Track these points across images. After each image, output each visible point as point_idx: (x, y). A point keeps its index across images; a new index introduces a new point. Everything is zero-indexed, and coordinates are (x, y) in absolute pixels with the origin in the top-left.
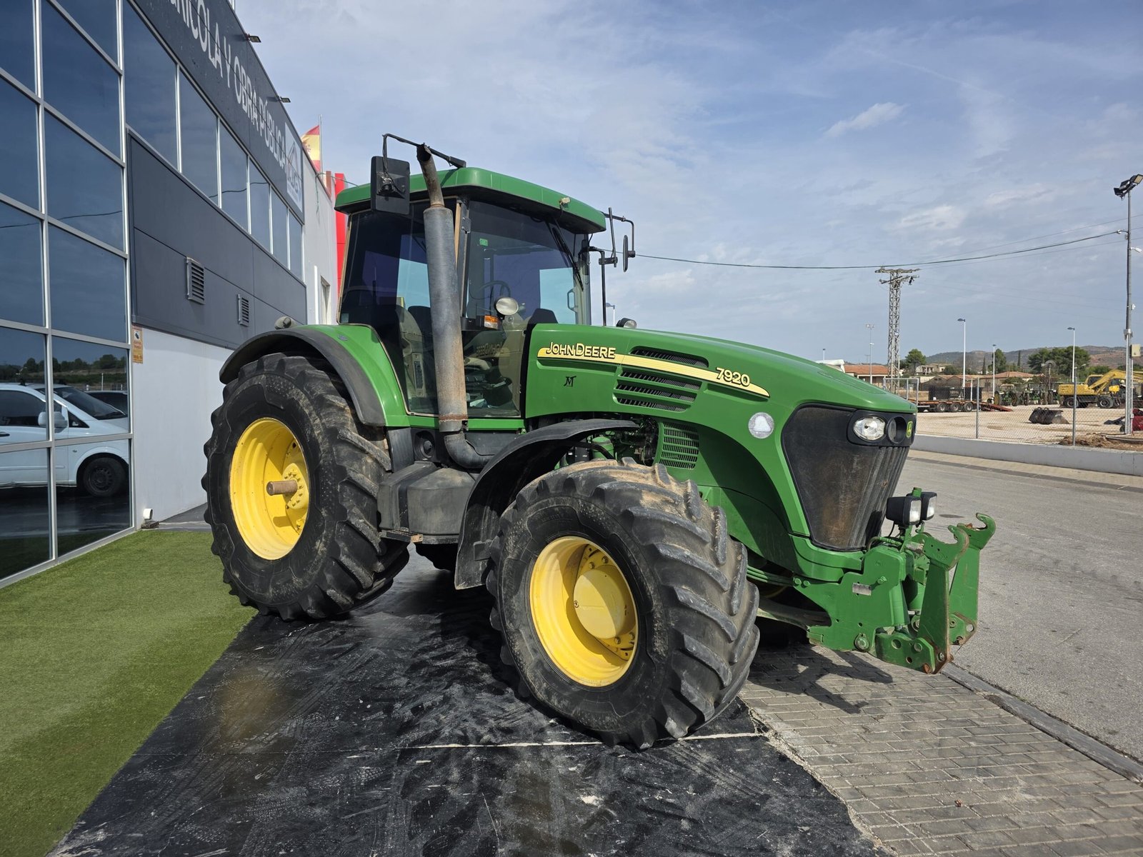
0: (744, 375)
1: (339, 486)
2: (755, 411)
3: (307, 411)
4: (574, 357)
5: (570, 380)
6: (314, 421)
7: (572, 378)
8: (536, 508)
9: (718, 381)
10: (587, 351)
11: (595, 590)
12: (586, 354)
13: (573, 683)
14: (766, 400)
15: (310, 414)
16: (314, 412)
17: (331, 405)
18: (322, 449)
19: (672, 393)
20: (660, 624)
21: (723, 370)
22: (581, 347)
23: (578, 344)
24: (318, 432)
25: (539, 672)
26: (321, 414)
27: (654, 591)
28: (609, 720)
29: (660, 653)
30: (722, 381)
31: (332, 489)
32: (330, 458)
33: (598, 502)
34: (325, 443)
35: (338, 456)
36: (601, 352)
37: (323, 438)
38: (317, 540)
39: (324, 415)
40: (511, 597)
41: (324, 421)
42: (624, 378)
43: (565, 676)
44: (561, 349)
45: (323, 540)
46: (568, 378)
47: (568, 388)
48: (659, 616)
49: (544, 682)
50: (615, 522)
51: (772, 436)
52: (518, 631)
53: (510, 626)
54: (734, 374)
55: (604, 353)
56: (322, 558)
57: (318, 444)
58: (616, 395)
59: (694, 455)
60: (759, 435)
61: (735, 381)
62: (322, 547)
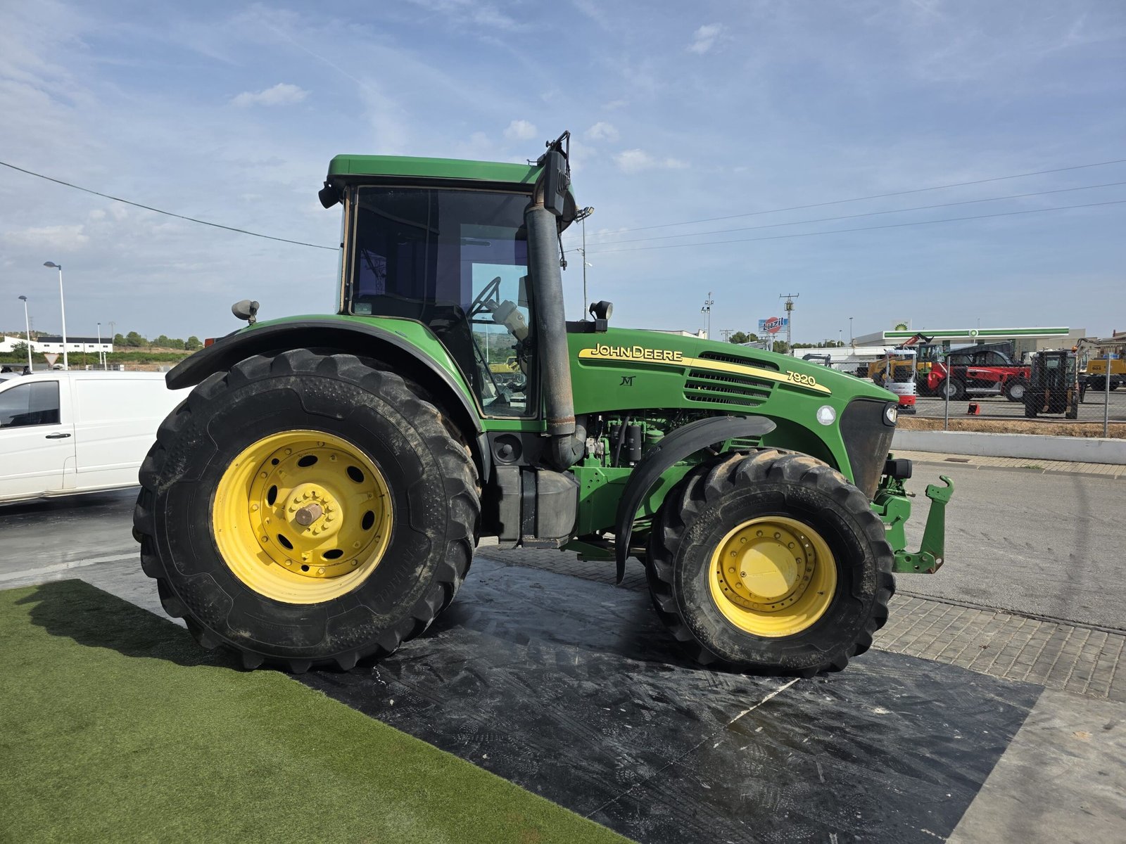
0: (810, 378)
1: (451, 502)
2: (822, 404)
3: (393, 420)
4: (631, 359)
5: (627, 380)
6: (407, 431)
7: (631, 378)
8: (734, 497)
9: (788, 381)
10: (646, 353)
11: (766, 558)
12: (646, 356)
13: (761, 639)
14: (829, 396)
15: (399, 423)
16: (403, 421)
17: (426, 412)
18: (423, 462)
19: (745, 391)
20: (871, 571)
21: (792, 373)
22: (640, 350)
23: (634, 347)
24: (415, 443)
25: (726, 639)
26: (416, 423)
27: (866, 547)
28: (814, 658)
29: (869, 593)
30: (792, 381)
31: (442, 506)
32: (435, 471)
33: (809, 485)
34: (427, 455)
35: (446, 468)
36: (665, 355)
37: (423, 450)
38: (417, 566)
39: (419, 424)
40: (692, 580)
41: (421, 430)
42: (692, 378)
43: (752, 635)
44: (612, 351)
45: (428, 564)
46: (624, 378)
47: (626, 387)
48: (869, 565)
49: (734, 645)
50: (828, 499)
51: (834, 423)
52: (699, 608)
53: (691, 606)
54: (802, 376)
55: (669, 356)
56: (424, 585)
57: (418, 457)
58: (685, 393)
59: (756, 441)
60: (825, 423)
61: (803, 381)
62: (426, 573)
